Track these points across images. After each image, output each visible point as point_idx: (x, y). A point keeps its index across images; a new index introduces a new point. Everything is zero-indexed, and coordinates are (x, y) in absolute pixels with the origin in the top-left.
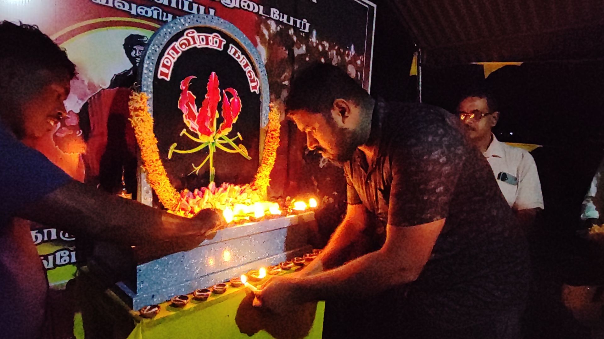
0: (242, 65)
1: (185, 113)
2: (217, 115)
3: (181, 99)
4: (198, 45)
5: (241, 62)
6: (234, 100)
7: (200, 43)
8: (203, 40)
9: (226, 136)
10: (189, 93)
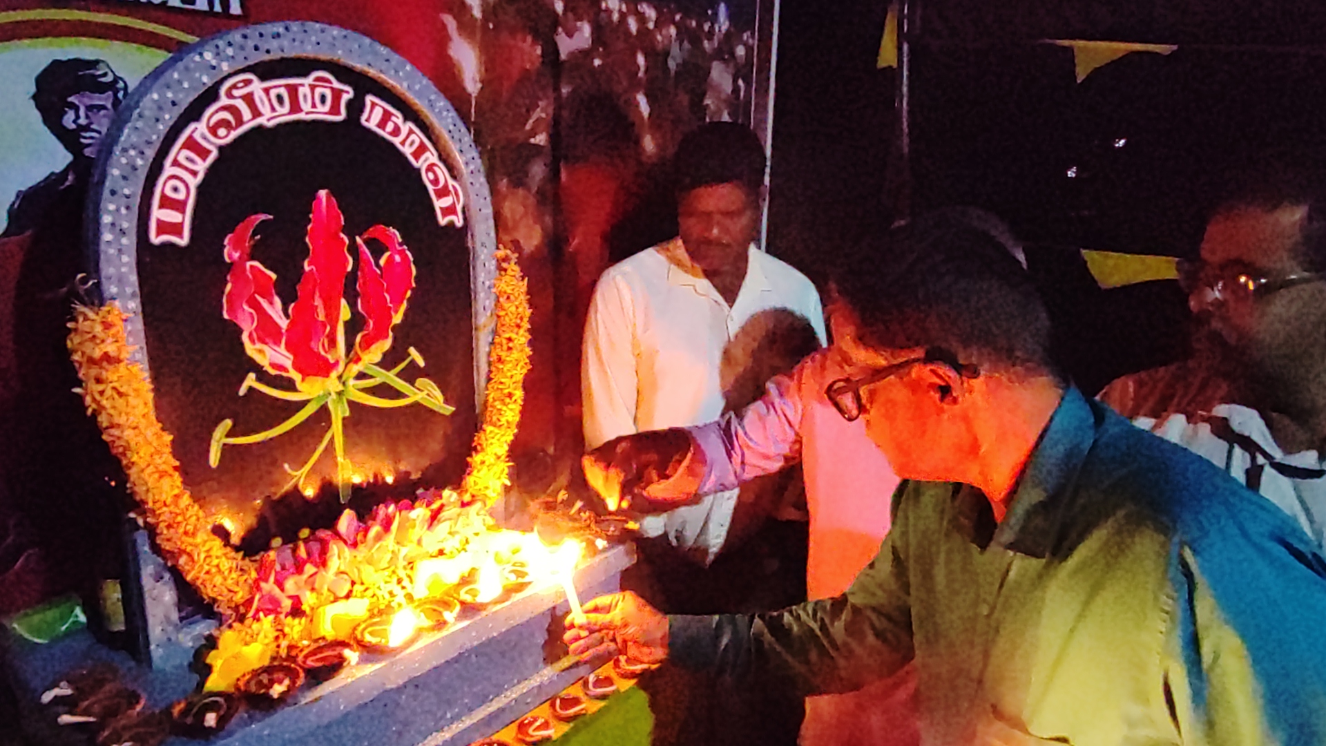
0: (407, 151)
1: (247, 327)
2: (345, 313)
3: (231, 290)
4: (268, 119)
5: (403, 143)
6: (391, 258)
7: (273, 109)
8: (280, 98)
9: (377, 364)
10: (252, 267)
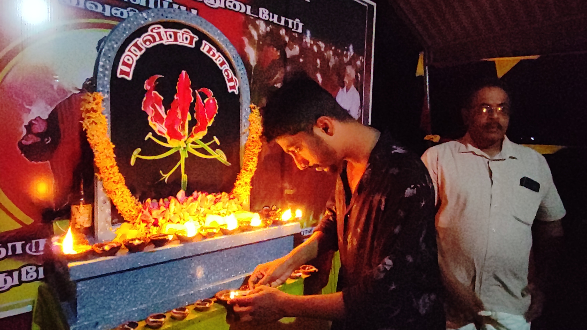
0: (218, 63)
1: (151, 115)
2: (189, 118)
3: (146, 100)
4: (165, 42)
5: (216, 60)
6: (208, 101)
7: (168, 39)
8: (170, 36)
9: (200, 140)
10: (155, 94)
